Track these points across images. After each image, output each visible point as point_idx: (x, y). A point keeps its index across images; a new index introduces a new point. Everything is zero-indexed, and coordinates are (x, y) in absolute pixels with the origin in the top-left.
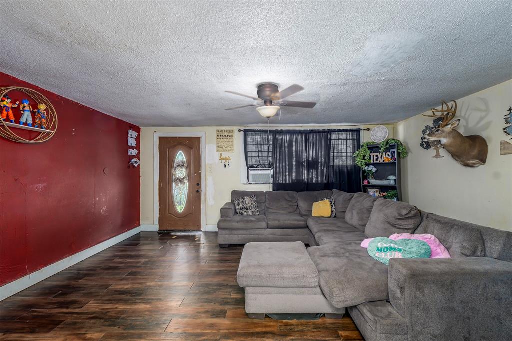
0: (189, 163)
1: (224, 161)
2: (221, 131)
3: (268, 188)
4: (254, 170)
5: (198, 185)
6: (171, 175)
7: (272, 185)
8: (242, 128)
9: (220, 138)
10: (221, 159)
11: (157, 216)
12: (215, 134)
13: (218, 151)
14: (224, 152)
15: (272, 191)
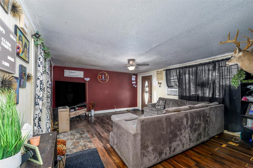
0: (149, 85)
1: (159, 84)
2: (158, 72)
3: (176, 98)
4: (171, 88)
5: (151, 94)
6: (144, 90)
7: (178, 96)
8: (165, 69)
9: (158, 74)
10: (158, 83)
11: (141, 104)
12: (156, 73)
13: (157, 80)
14: (159, 80)
15: (178, 99)
